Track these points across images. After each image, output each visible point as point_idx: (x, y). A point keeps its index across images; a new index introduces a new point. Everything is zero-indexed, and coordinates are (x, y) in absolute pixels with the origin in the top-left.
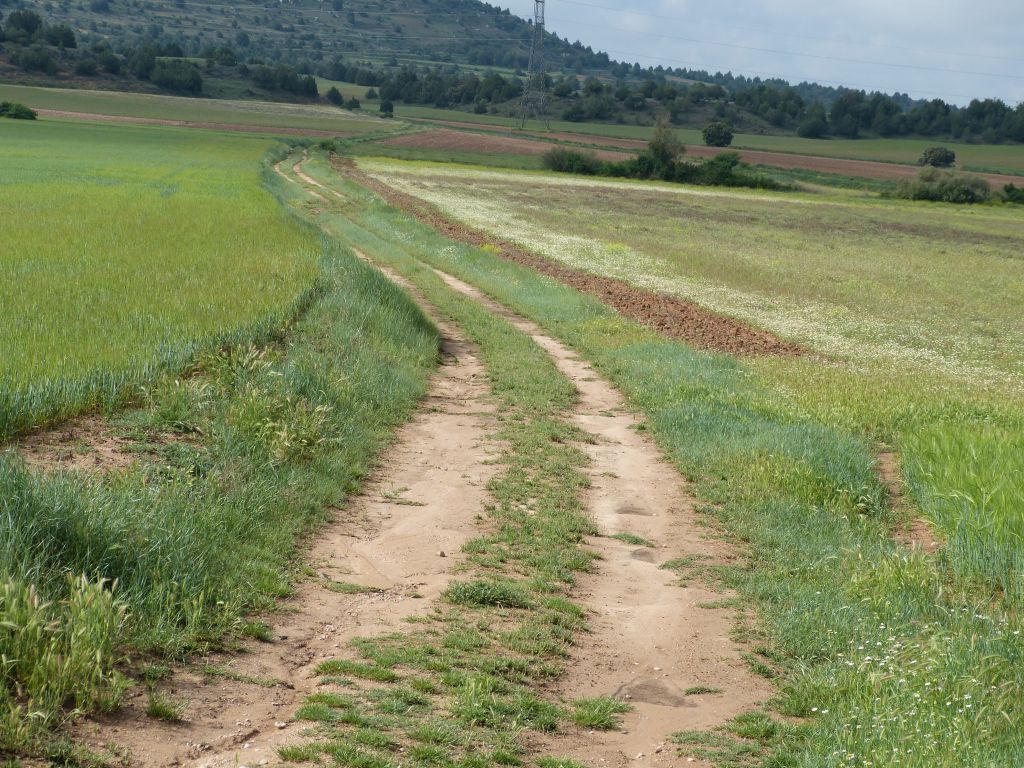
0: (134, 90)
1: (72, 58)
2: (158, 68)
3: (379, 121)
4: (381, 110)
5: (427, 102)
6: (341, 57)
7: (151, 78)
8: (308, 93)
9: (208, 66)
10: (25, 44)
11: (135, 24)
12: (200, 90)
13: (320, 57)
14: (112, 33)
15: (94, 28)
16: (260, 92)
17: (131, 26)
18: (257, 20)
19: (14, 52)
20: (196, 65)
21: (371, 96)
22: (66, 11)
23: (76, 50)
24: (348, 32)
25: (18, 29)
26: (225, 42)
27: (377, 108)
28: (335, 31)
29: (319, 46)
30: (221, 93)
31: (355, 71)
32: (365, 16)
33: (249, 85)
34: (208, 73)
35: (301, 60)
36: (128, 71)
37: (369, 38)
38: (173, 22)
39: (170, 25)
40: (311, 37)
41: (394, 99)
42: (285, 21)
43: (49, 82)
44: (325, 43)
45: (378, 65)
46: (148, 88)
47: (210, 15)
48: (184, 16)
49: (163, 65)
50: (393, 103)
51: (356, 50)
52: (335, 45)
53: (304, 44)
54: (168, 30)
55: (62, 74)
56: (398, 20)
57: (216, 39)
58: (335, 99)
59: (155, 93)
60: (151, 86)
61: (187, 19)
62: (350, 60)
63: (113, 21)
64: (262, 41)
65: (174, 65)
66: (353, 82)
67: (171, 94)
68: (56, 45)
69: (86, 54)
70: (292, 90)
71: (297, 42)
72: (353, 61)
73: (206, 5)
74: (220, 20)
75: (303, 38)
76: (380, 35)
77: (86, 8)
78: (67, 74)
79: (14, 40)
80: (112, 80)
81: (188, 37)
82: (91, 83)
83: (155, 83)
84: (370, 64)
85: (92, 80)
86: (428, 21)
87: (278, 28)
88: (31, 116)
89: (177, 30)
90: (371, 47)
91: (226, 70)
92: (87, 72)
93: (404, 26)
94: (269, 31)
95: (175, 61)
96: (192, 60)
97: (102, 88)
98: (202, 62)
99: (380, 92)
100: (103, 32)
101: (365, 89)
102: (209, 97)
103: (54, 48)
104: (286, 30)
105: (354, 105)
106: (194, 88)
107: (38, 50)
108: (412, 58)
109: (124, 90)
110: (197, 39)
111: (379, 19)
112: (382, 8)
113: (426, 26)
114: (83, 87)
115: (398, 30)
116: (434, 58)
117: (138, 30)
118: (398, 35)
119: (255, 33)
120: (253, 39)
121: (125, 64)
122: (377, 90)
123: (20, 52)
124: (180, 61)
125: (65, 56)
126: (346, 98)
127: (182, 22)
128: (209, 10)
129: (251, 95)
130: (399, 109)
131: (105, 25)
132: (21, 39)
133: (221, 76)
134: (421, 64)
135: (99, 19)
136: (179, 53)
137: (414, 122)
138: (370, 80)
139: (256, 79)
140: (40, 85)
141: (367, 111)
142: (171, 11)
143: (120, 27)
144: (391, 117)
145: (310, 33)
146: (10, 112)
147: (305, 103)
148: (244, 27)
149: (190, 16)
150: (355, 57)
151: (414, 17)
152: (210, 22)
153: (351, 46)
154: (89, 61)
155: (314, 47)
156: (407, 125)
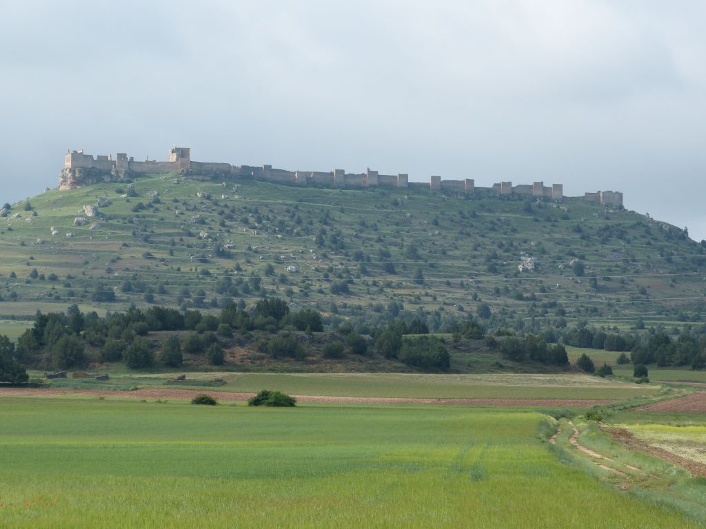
0: (382, 370)
1: (319, 342)
2: (405, 346)
3: (635, 386)
4: (636, 375)
5: (682, 364)
6: (585, 323)
7: (399, 357)
8: (559, 362)
9: (455, 341)
10: (273, 331)
11: (374, 303)
12: (448, 366)
13: (564, 324)
14: (353, 314)
15: (335, 309)
16: (510, 364)
17: (371, 305)
18: (497, 291)
19: (263, 340)
20: (443, 341)
21: (622, 361)
22: (306, 295)
23: (323, 333)
24: (591, 297)
25: (266, 317)
26: (466, 315)
27: (631, 373)
28: (577, 297)
29: (563, 313)
30: (470, 368)
31: (603, 337)
32: (608, 279)
33: (497, 357)
34: (455, 347)
35: (544, 329)
36: (375, 351)
37: (613, 301)
38: (412, 298)
39: (411, 302)
40: (553, 305)
41: (647, 362)
42: (526, 290)
43: (298, 367)
44: (567, 310)
45: (625, 328)
46: (396, 367)
47: (449, 289)
48: (423, 292)
49: (410, 343)
50: (647, 367)
51: (601, 316)
52: (579, 311)
53: (547, 312)
54: (407, 307)
55: (311, 358)
56: (642, 281)
57: (457, 314)
58: (586, 366)
59: (403, 372)
60: (399, 365)
61: (427, 295)
62: (595, 325)
63: (353, 302)
64: (504, 312)
65: (421, 342)
66: (601, 347)
67: (420, 371)
68: (304, 330)
69: (333, 337)
70: (541, 360)
71: (540, 310)
72: (598, 326)
73: (445, 280)
74: (460, 293)
75: (545, 306)
76: (625, 298)
77: (325, 291)
78: (314, 359)
79: (262, 328)
80: (360, 361)
81: (429, 313)
82: (339, 365)
83: (403, 361)
84: (615, 328)
85: (340, 363)
86: (674, 281)
87: (520, 297)
88: (290, 403)
89: (417, 306)
90: (616, 311)
91: (474, 343)
92: (334, 355)
93: (649, 287)
94: (510, 301)
95: (421, 338)
96: (439, 335)
97: (350, 370)
98: (449, 337)
99: (632, 356)
100: (344, 314)
101: (617, 354)
102: (458, 372)
103: (302, 333)
104: (527, 299)
105: (606, 372)
106: (441, 364)
107: (286, 336)
108: (659, 319)
109: (372, 370)
110: (438, 314)
111: (622, 281)
112: (625, 271)
113: (672, 286)
114: (331, 370)
115: (643, 292)
116: (683, 318)
117: (379, 309)
118: (643, 296)
119: (496, 305)
120: (493, 310)
121: (372, 344)
122: (628, 355)
123: (269, 339)
124: (426, 338)
125: (313, 341)
126: (598, 365)
127: (422, 298)
128: (448, 284)
129: (500, 368)
130: (653, 373)
131: (345, 306)
132: (269, 327)
133: (469, 351)
134: (669, 325)
135: (339, 300)
136: (425, 329)
137: (672, 386)
138: (619, 344)
139: (505, 351)
140: (290, 371)
141: (620, 377)
142: (411, 288)
143: (360, 308)
144: (647, 381)
145: (552, 301)
146: (270, 401)
147: (556, 372)
148: (485, 299)
149: (429, 291)
150: (599, 322)
151: (658, 277)
152: (450, 296)
153: (595, 310)
154: (336, 343)
155: (557, 315)
156: (665, 389)
